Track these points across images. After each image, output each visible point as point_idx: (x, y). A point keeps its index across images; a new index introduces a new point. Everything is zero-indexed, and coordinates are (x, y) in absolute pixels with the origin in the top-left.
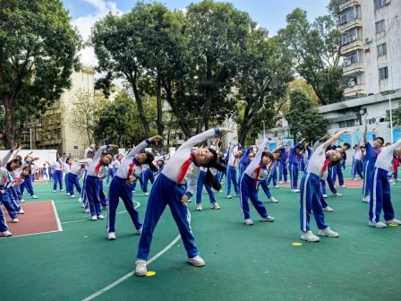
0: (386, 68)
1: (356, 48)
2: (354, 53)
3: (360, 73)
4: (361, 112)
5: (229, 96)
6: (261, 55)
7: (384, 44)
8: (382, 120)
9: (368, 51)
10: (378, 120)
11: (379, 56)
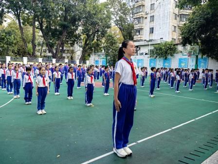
0: (153, 28)
1: (141, 16)
2: (140, 18)
3: (142, 29)
4: (138, 49)
5: (77, 32)
6: (94, 12)
7: (153, 16)
8: (146, 54)
9: (146, 18)
10: (144, 54)
11: (151, 21)
